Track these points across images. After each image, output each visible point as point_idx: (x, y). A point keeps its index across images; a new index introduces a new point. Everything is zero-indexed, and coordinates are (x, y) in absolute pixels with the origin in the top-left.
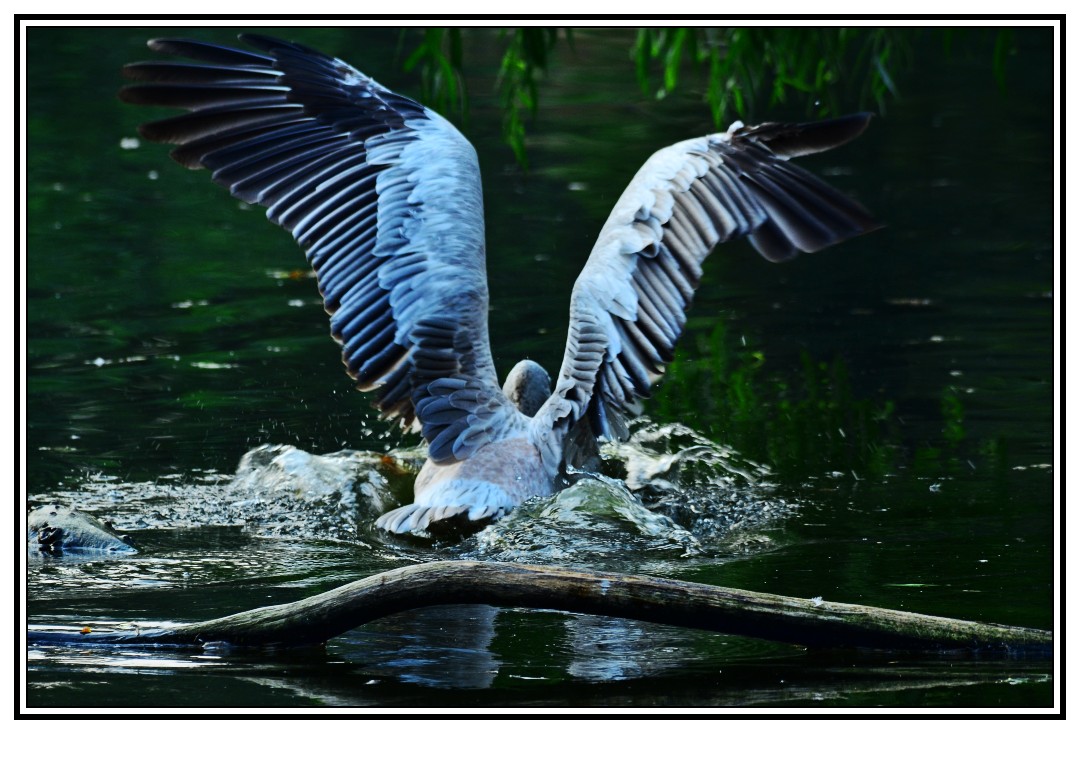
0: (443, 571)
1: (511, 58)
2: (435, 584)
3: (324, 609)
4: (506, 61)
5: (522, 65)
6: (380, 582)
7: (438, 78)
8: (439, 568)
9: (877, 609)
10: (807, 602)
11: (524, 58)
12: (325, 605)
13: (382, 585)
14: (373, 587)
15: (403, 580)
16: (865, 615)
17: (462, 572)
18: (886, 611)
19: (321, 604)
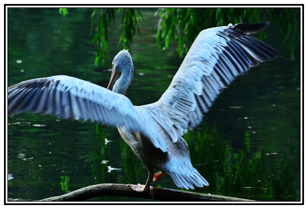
0: (103, 186)
1: (122, 38)
2: (101, 190)
3: (69, 197)
4: (121, 39)
5: (125, 40)
6: (85, 190)
7: (101, 44)
8: (102, 186)
9: (227, 197)
10: (207, 195)
11: (126, 38)
12: (69, 196)
13: (86, 191)
14: (83, 191)
15: (92, 189)
16: (223, 198)
17: (108, 187)
18: (229, 197)
19: (68, 196)
